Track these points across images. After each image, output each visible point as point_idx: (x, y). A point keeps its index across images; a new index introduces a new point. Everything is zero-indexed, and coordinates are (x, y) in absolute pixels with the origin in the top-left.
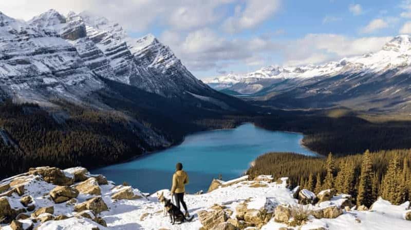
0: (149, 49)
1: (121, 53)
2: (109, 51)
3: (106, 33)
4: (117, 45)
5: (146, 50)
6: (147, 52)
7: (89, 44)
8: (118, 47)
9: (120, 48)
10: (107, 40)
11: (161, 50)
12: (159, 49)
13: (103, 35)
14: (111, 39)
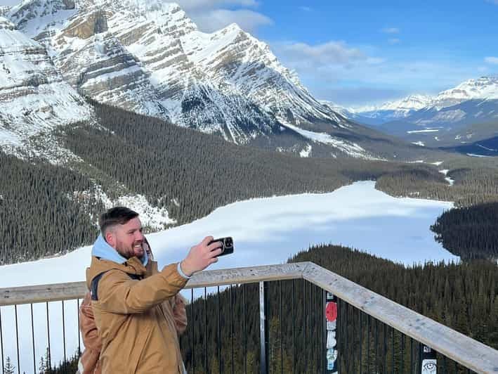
0: (229, 52)
1: (170, 58)
2: (152, 55)
3: (148, 25)
4: (163, 46)
5: (224, 54)
6: (226, 56)
7: (110, 44)
8: (165, 48)
9: (168, 50)
10: (149, 37)
11: (250, 52)
12: (247, 51)
13: (144, 28)
14: (156, 35)
